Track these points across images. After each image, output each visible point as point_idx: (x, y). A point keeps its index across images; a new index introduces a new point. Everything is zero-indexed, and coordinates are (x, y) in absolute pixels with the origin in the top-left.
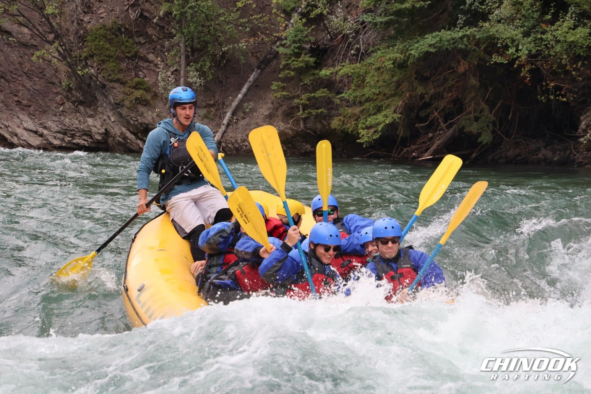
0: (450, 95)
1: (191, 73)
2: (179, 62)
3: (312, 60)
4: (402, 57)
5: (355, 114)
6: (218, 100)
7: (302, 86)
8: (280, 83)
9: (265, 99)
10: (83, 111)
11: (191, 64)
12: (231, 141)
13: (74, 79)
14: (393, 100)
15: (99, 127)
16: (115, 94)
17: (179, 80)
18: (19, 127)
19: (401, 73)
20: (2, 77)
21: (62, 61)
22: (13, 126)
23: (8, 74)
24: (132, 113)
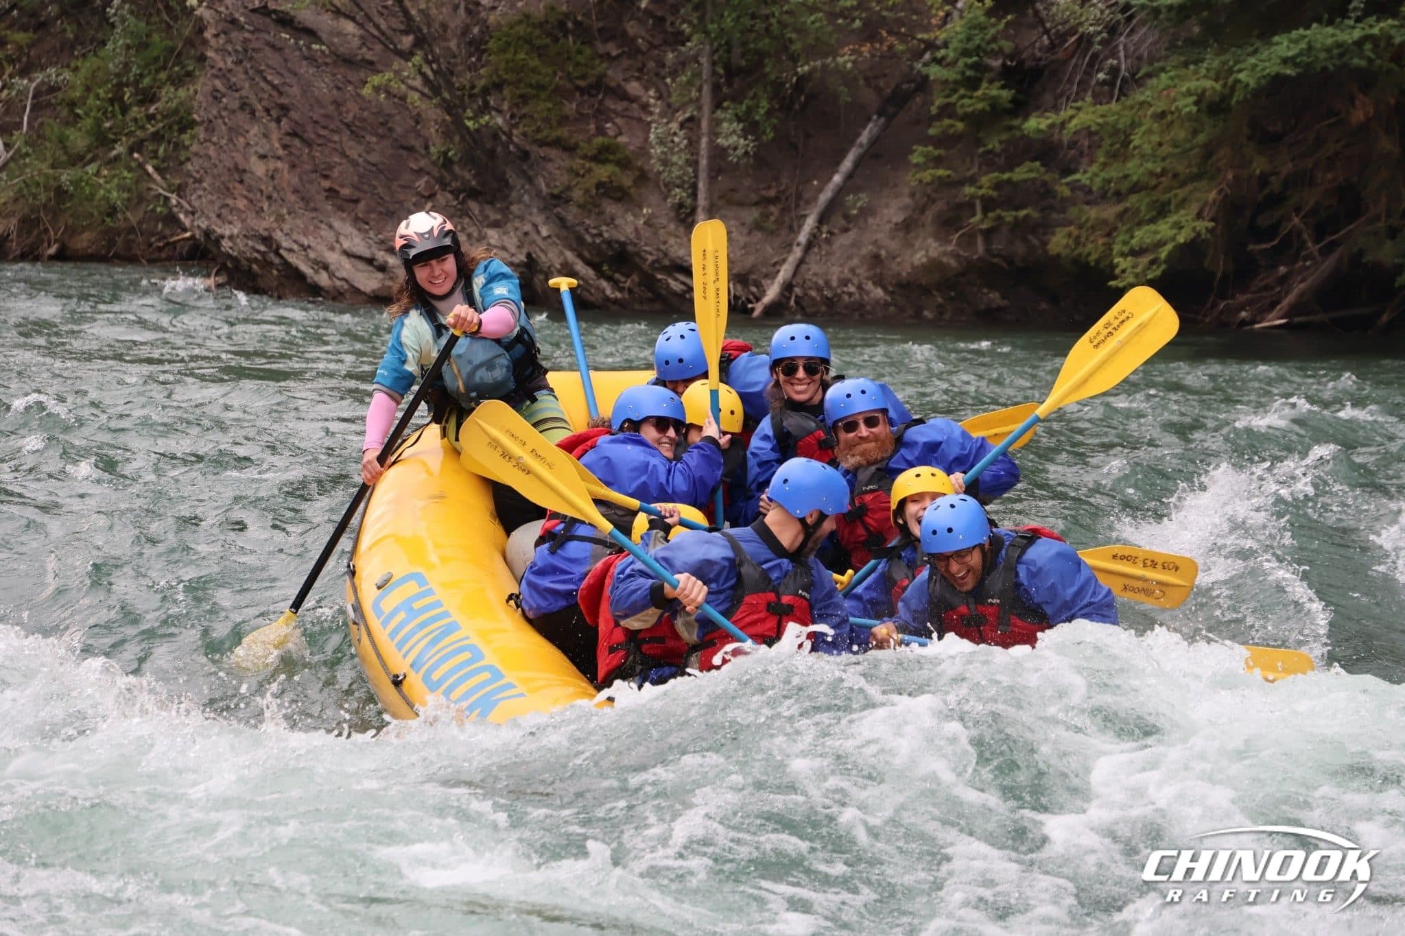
0: (1330, 176)
1: (725, 125)
2: (698, 99)
3: (1006, 94)
4: (1218, 86)
5: (1105, 222)
6: (787, 189)
7: (982, 155)
8: (930, 148)
9: (896, 186)
10: (476, 212)
11: (725, 104)
12: (816, 283)
13: (457, 138)
14: (1195, 189)
15: (513, 250)
16: (550, 173)
17: (698, 142)
18: (332, 249)
19: (1214, 126)
20: (294, 134)
21: (431, 98)
22: (319, 248)
23: (310, 128)
24: (588, 217)
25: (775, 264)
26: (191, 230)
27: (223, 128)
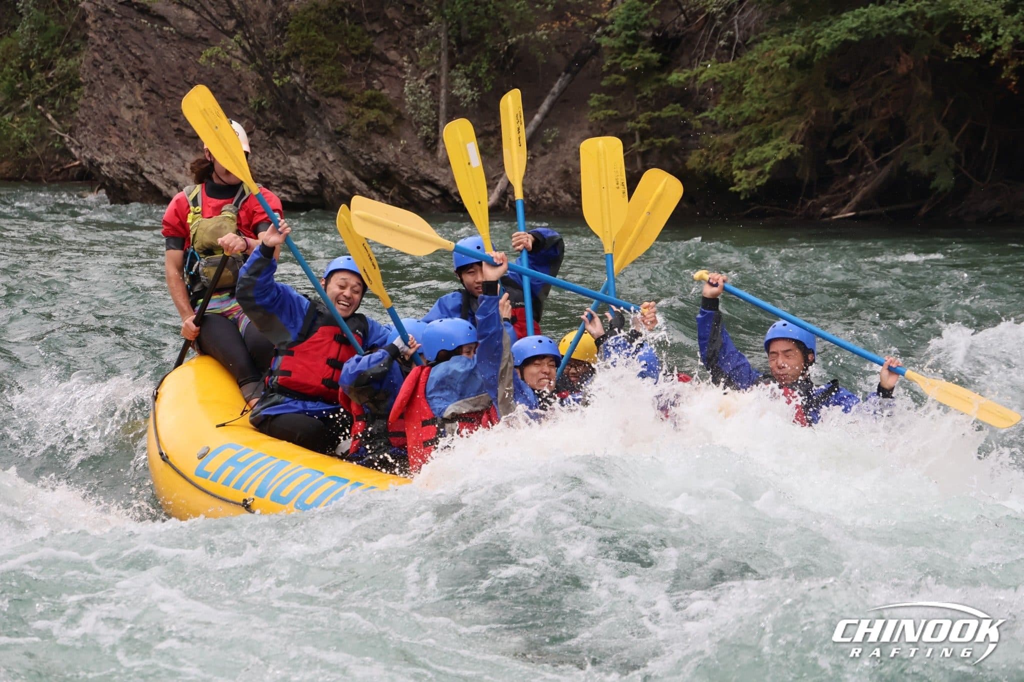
0: (883, 111)
1: (458, 80)
2: (438, 62)
3: (655, 56)
4: (804, 49)
5: (726, 146)
7: (640, 99)
8: (603, 95)
9: (578, 122)
10: (282, 144)
11: (457, 66)
13: (268, 92)
14: (789, 122)
15: (309, 171)
16: (334, 116)
17: (439, 93)
18: (180, 172)
19: (802, 77)
20: (151, 91)
21: (248, 64)
22: (171, 171)
23: (163, 86)
24: (362, 147)
25: (494, 178)
26: (79, 160)
27: (101, 86)
